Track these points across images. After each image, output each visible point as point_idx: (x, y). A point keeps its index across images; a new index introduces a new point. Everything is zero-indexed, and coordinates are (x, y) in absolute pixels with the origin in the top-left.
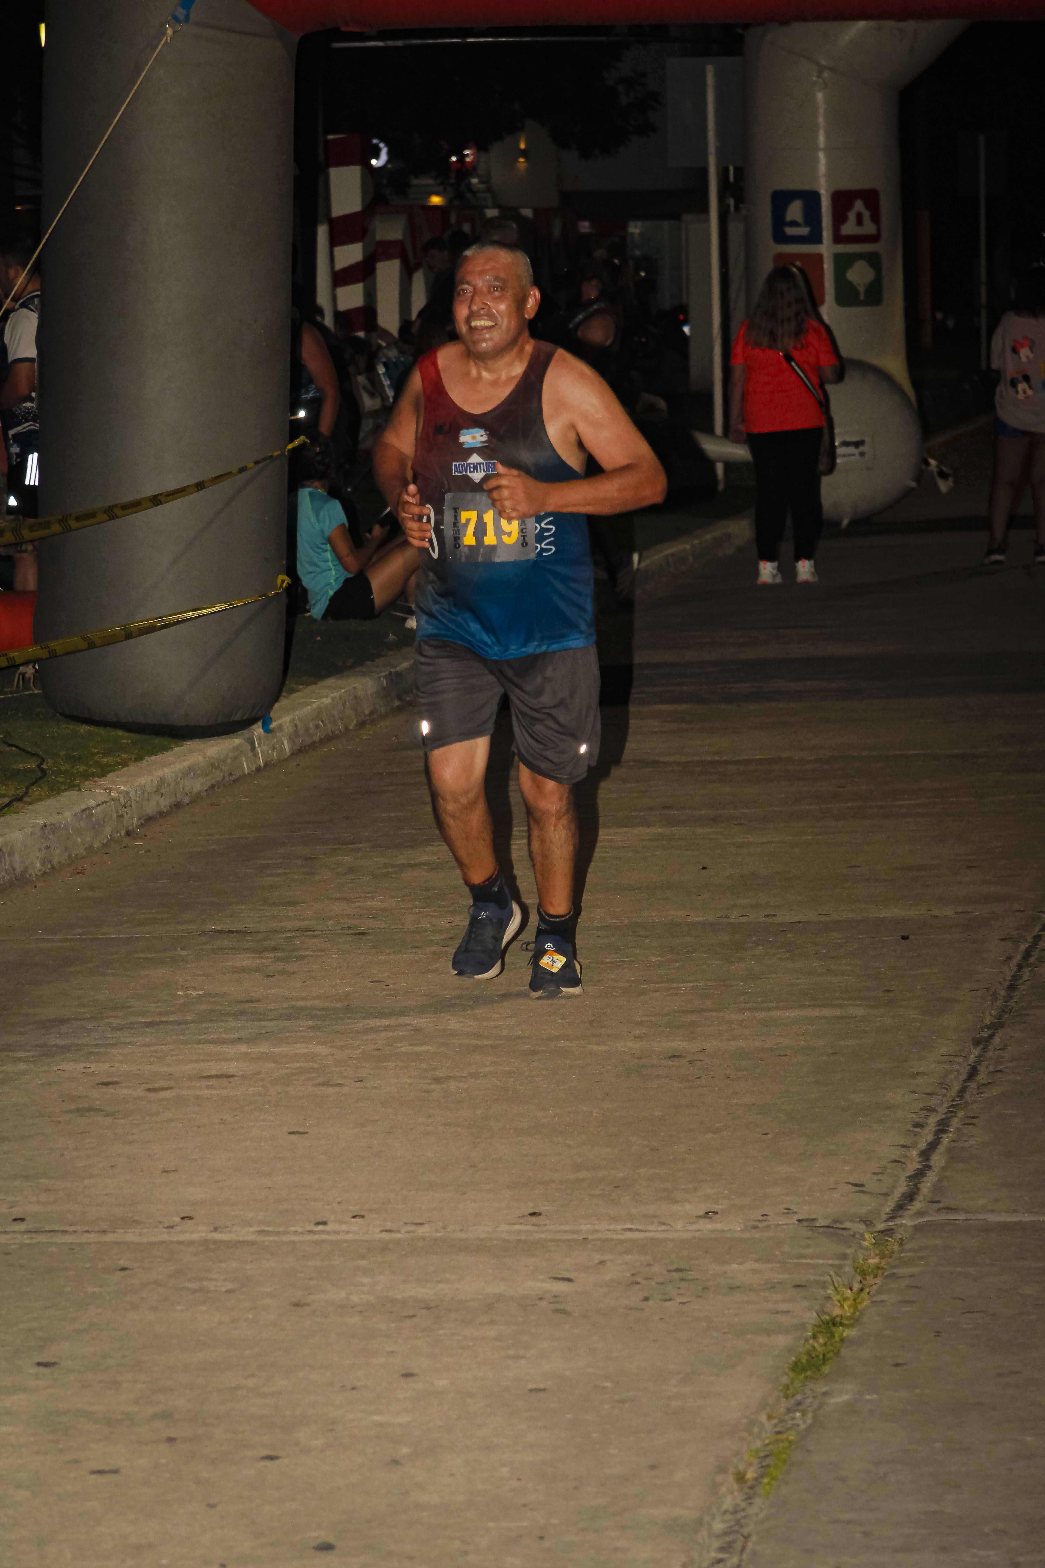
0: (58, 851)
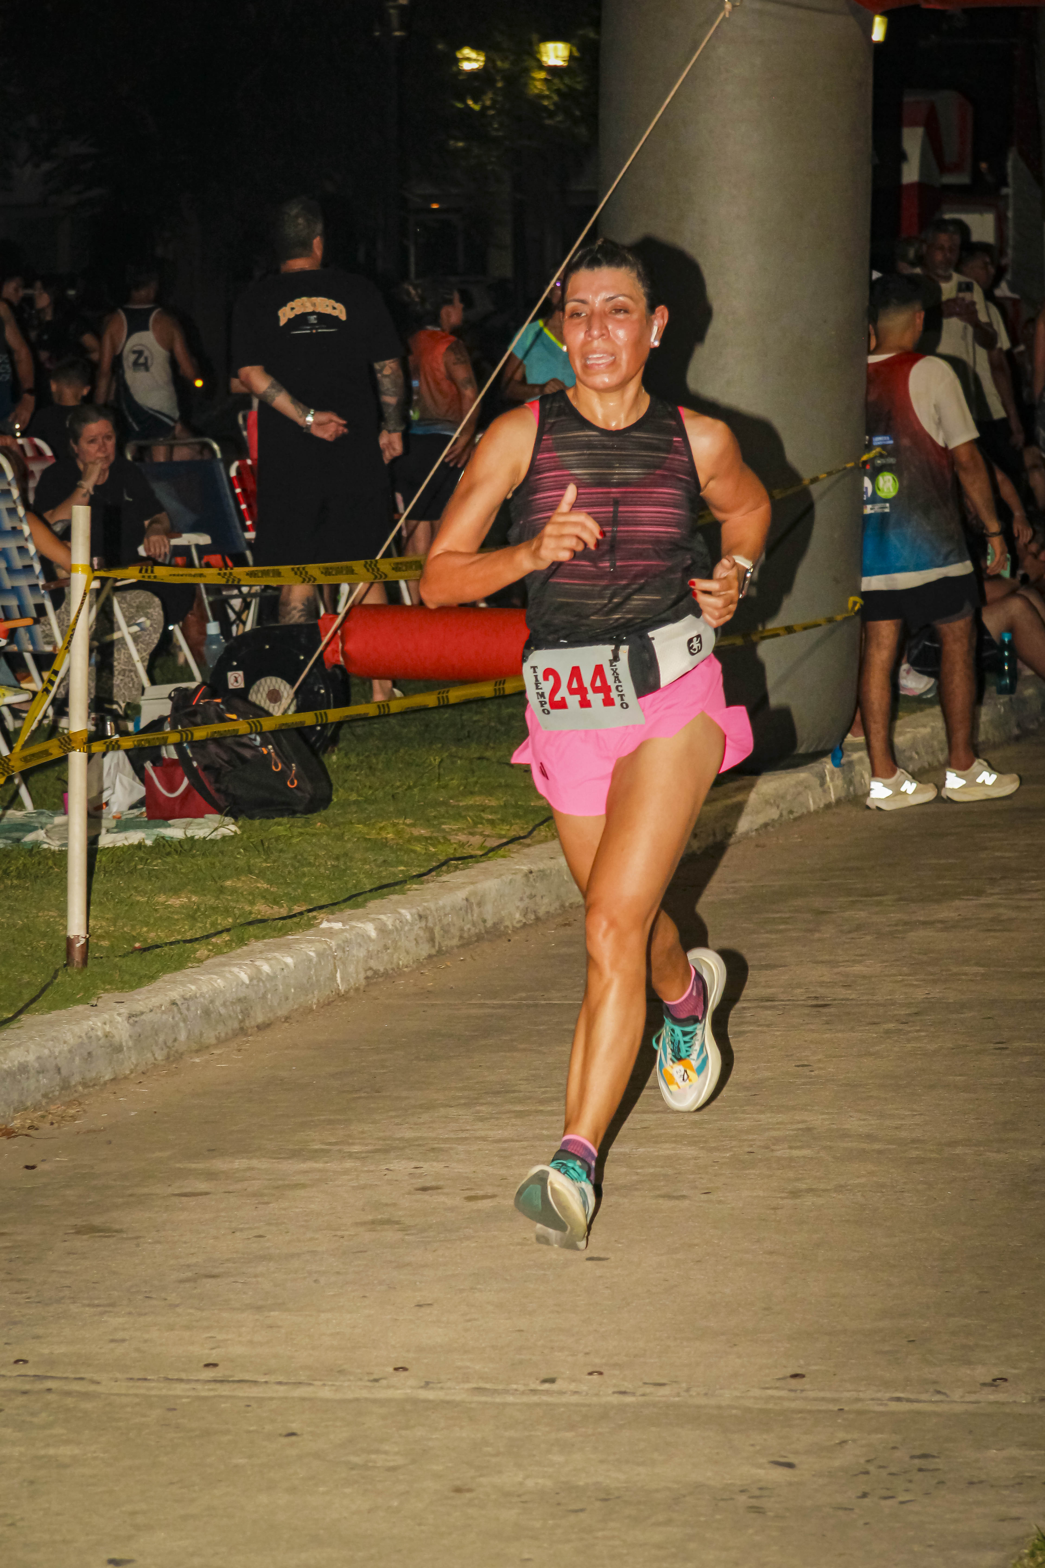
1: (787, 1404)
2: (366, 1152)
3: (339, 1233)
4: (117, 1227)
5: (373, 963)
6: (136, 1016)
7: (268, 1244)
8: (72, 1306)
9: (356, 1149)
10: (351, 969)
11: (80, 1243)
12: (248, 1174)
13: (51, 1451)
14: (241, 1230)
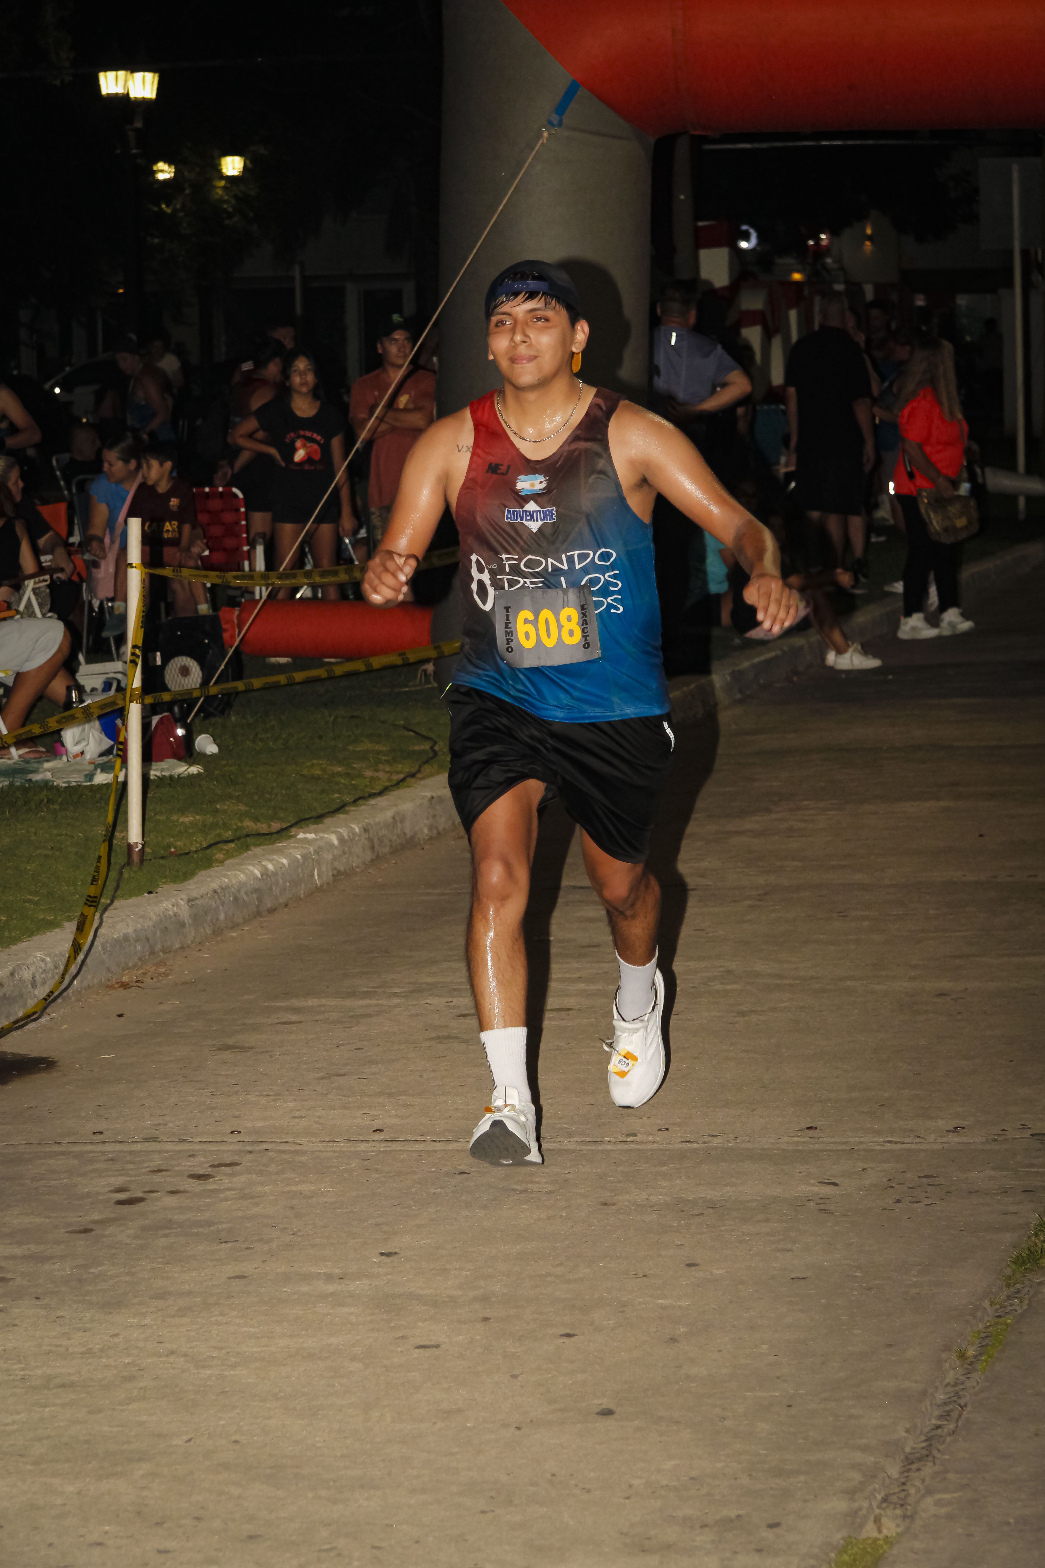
0: (443, 819)
1: (811, 1146)
2: (405, 992)
3: (417, 1045)
4: (247, 1045)
5: (336, 864)
6: (193, 900)
7: (369, 1054)
8: (248, 1097)
9: (396, 990)
10: (324, 868)
11: (226, 1055)
12: (323, 1009)
13: (293, 1188)
14: (342, 1045)
